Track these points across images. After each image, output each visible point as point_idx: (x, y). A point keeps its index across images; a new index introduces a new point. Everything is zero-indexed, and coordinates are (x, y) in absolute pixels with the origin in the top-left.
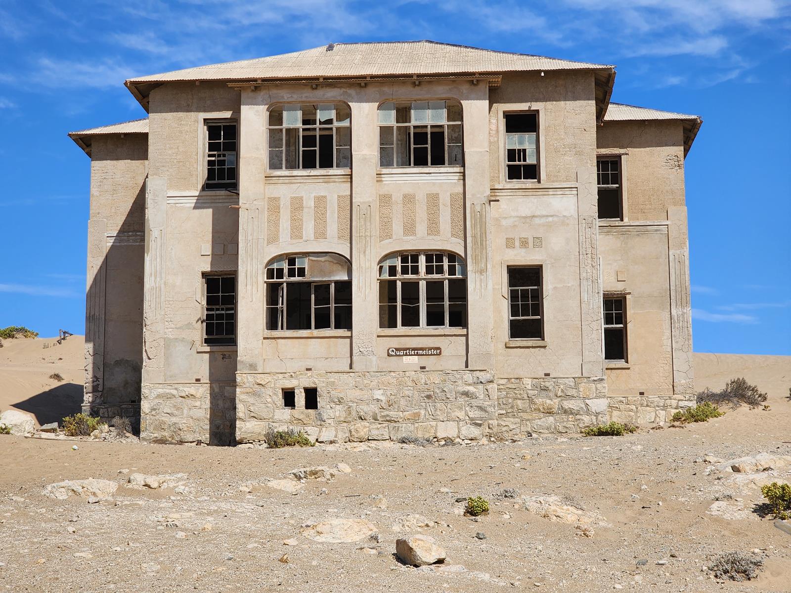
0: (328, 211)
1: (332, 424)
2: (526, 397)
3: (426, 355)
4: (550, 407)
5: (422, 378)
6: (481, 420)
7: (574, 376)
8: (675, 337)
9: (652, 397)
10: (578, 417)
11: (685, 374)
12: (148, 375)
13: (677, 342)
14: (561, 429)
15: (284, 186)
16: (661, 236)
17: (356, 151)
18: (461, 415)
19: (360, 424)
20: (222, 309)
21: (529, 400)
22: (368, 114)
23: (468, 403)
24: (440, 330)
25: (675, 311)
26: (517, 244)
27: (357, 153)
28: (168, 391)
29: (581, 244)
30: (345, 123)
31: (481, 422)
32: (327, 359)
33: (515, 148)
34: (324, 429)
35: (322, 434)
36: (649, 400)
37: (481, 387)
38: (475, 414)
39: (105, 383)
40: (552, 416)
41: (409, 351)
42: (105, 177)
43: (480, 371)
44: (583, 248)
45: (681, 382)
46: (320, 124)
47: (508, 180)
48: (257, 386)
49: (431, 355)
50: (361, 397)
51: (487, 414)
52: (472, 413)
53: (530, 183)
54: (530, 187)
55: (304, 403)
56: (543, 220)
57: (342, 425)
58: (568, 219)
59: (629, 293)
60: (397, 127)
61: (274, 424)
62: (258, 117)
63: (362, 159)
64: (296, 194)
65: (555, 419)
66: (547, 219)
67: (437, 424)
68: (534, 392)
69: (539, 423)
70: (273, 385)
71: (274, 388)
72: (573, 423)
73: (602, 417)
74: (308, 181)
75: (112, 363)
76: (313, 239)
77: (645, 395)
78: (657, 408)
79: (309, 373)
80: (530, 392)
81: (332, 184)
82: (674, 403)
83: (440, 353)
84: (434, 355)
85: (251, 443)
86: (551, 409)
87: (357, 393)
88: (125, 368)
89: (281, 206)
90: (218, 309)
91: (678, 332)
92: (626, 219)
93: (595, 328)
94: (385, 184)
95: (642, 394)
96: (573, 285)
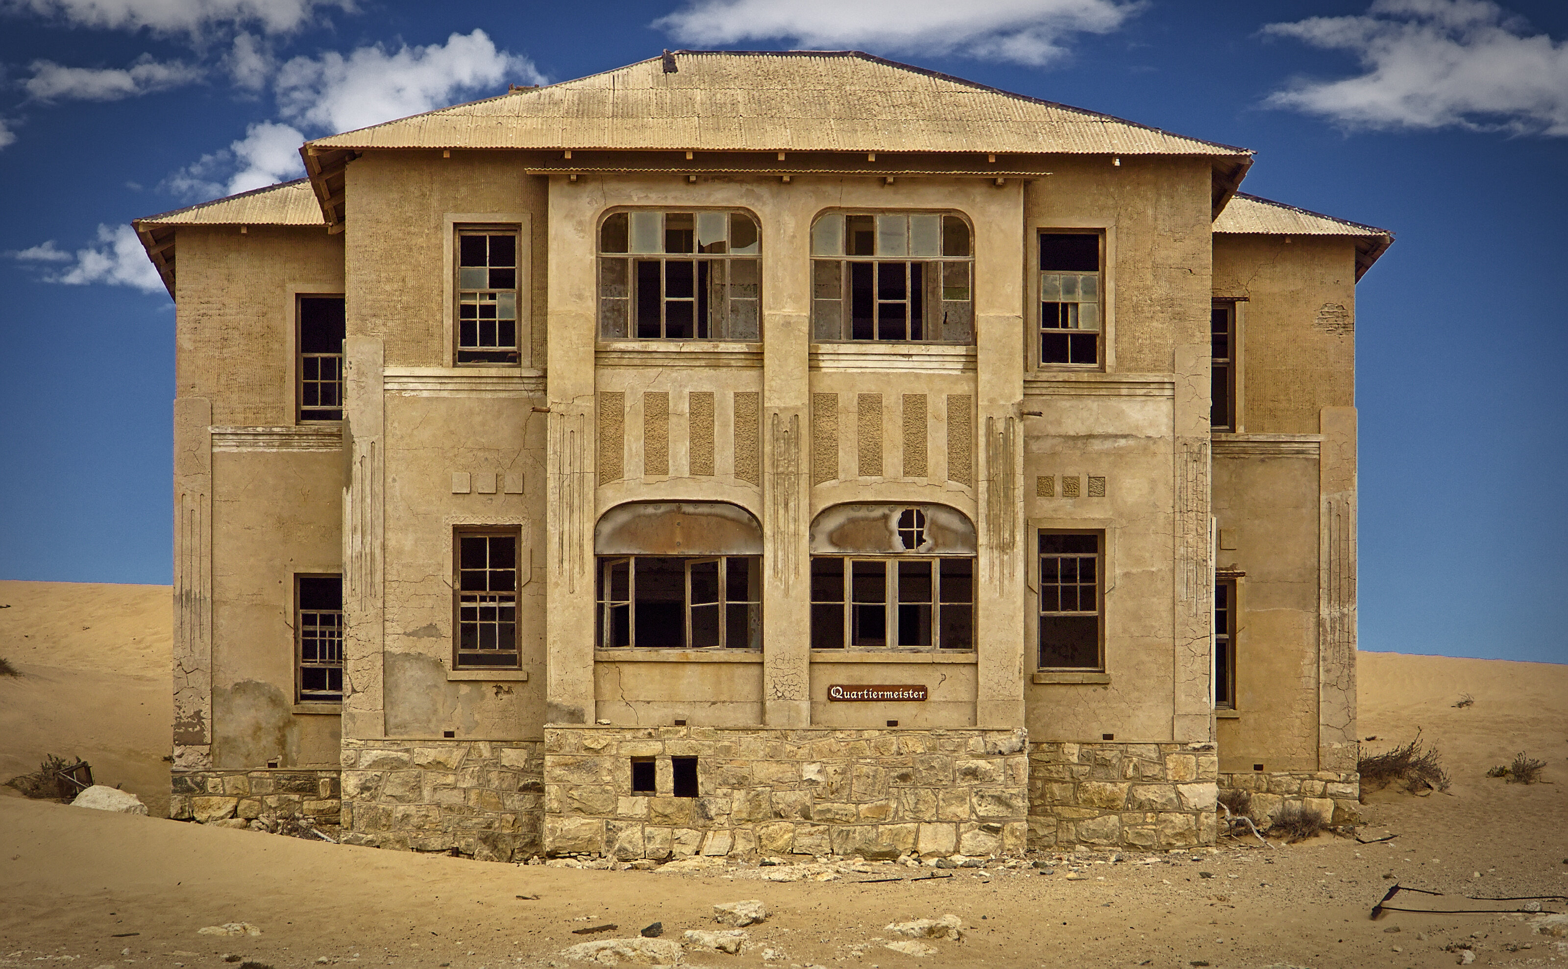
0: (716, 423)
1: (726, 825)
2: (1068, 779)
3: (899, 700)
4: (1112, 797)
5: (892, 744)
6: (999, 822)
7: (1157, 740)
8: (1325, 659)
9: (1279, 774)
10: (1163, 816)
11: (1340, 733)
12: (355, 723)
13: (1328, 671)
14: (1131, 838)
15: (632, 372)
16: (1306, 463)
17: (770, 309)
18: (962, 811)
19: (777, 826)
20: (493, 599)
21: (1074, 783)
22: (794, 237)
23: (975, 790)
24: (924, 654)
25: (1327, 611)
26: (1058, 488)
27: (772, 312)
28: (394, 754)
29: (1177, 492)
30: (747, 253)
31: (999, 825)
32: (714, 703)
33: (1058, 301)
34: (710, 834)
35: (708, 843)
36: (1273, 779)
37: (998, 760)
38: (986, 809)
39: (216, 727)
40: (1115, 814)
41: (868, 691)
42: (204, 311)
43: (998, 731)
44: (1180, 499)
45: (1334, 747)
46: (699, 252)
47: (1043, 364)
48: (584, 753)
49: (909, 699)
50: (780, 775)
51: (1010, 810)
52: (983, 809)
53: (1082, 371)
54: (1086, 380)
55: (671, 785)
56: (1108, 445)
57: (744, 827)
58: (1155, 443)
59: (1242, 574)
60: (848, 263)
61: (617, 823)
62: (582, 234)
63: (783, 325)
64: (655, 387)
65: (1121, 820)
66: (1115, 442)
67: (918, 830)
68: (1083, 768)
69: (1091, 826)
70: (614, 752)
71: (617, 757)
72: (1154, 827)
73: (1206, 818)
74: (677, 363)
75: (229, 687)
76: (687, 475)
77: (1265, 770)
78: (1286, 796)
79: (683, 730)
80: (1075, 768)
81: (725, 370)
82: (1318, 786)
83: (924, 698)
84: (914, 700)
85: (575, 857)
86: (1113, 801)
87: (772, 770)
88: (254, 700)
89: (627, 409)
90: (483, 599)
91: (1329, 653)
92: (1240, 429)
93: (1199, 652)
94: (825, 373)
95: (1259, 768)
96: (1160, 570)
